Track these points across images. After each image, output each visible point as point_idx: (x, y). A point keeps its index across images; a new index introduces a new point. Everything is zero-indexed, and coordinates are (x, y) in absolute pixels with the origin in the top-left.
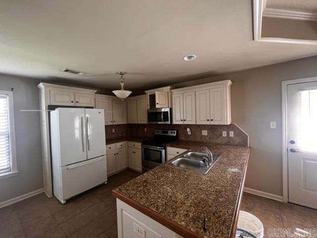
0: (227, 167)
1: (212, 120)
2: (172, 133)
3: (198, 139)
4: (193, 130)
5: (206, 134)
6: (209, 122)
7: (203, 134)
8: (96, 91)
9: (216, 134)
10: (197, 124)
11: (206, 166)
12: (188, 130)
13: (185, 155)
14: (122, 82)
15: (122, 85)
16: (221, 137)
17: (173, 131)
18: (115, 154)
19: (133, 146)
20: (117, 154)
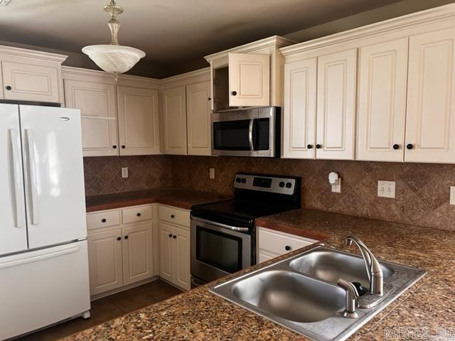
0: (436, 328)
1: (410, 147)
2: (282, 185)
3: (364, 210)
4: (348, 180)
5: (392, 195)
6: (400, 152)
7: (380, 194)
8: (63, 58)
9: (426, 195)
10: (359, 158)
11: (350, 312)
12: (333, 177)
13: (294, 262)
14: (113, 20)
15: (114, 29)
16: (443, 208)
17: (286, 181)
18: (119, 239)
19: (172, 220)
20: (126, 237)
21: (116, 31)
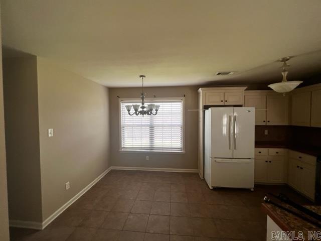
14: (284, 71)
18: (267, 161)
19: (300, 159)
20: (270, 162)
21: (286, 75)
